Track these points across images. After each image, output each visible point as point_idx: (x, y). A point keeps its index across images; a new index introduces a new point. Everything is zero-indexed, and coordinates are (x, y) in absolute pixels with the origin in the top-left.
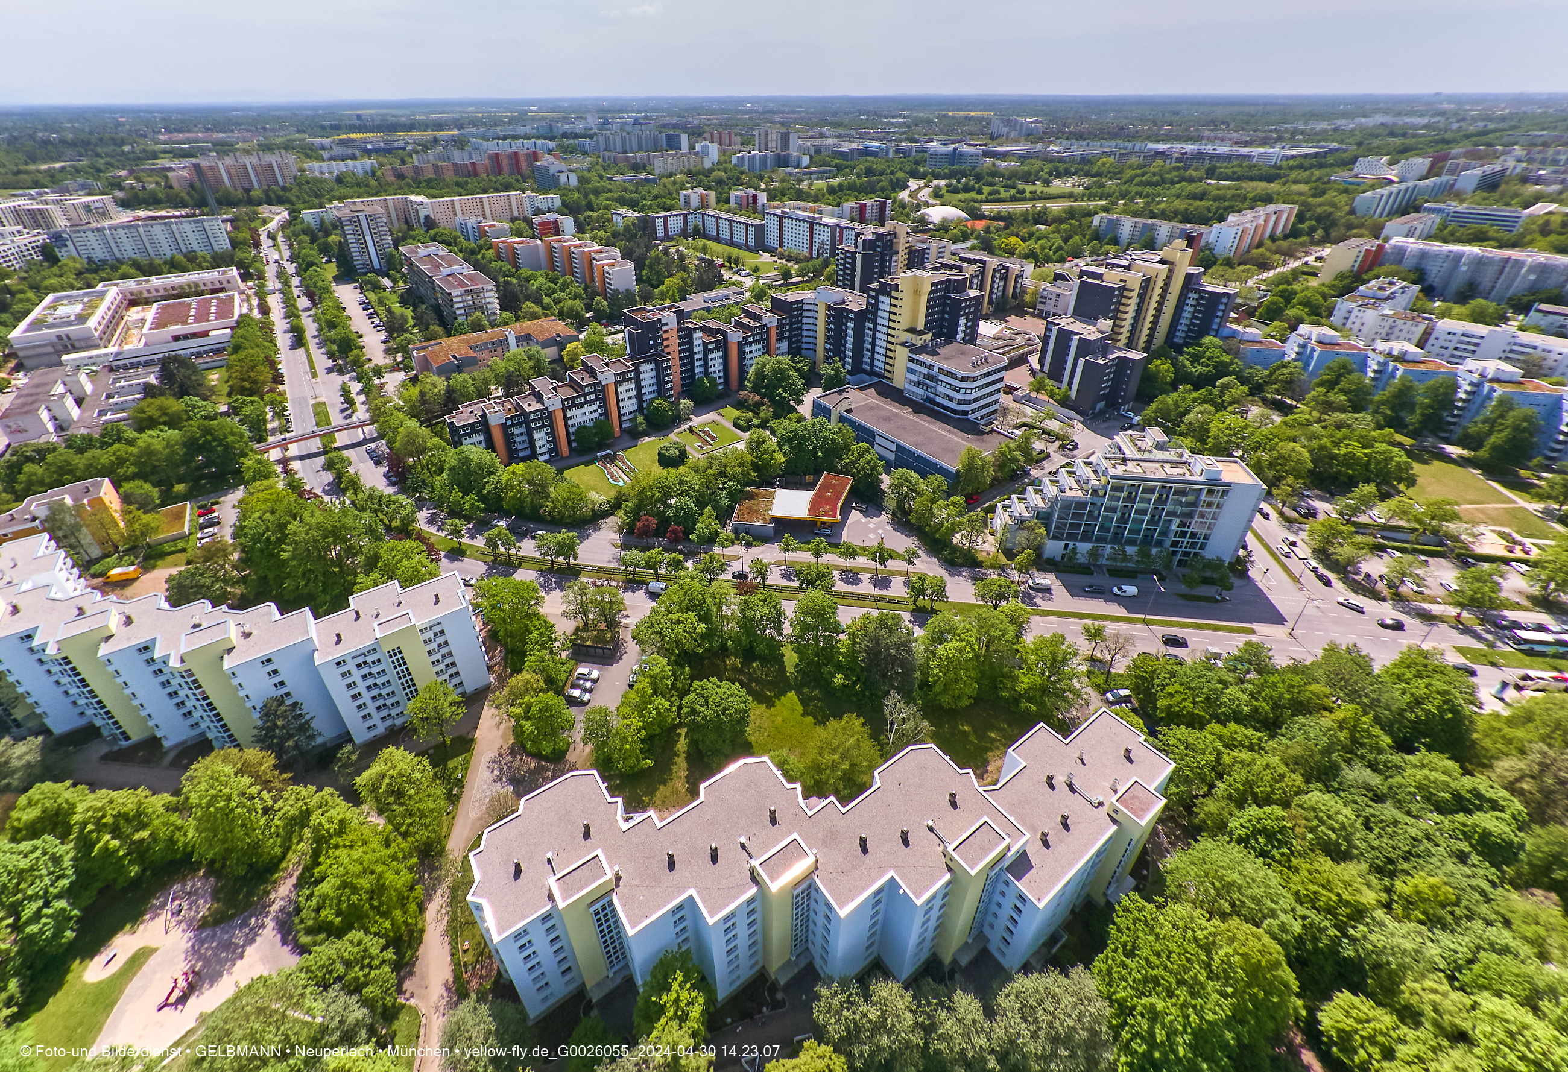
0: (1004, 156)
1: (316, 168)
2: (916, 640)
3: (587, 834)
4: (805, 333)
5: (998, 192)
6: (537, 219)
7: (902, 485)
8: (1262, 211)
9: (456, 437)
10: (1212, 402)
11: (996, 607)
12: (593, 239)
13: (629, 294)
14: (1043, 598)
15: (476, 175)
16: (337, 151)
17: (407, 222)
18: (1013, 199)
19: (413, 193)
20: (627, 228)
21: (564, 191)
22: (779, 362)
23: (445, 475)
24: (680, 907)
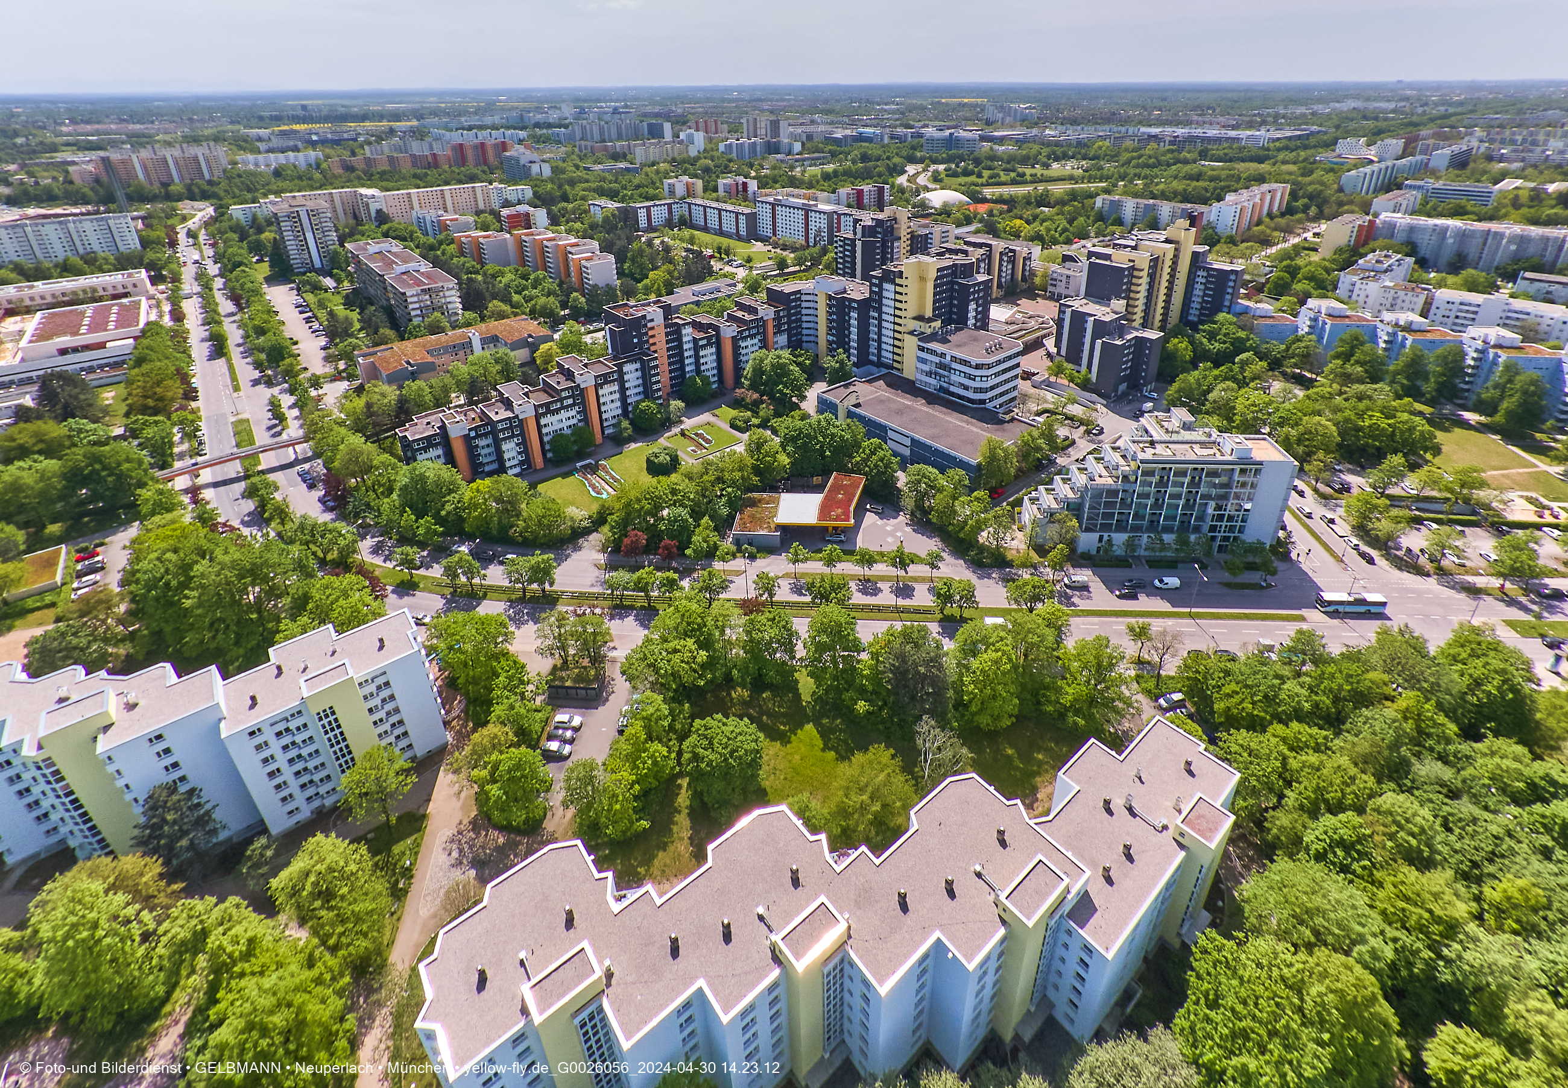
0: (1001, 140)
1: (248, 161)
2: (947, 654)
3: (570, 923)
4: (804, 325)
5: (998, 175)
6: (505, 212)
7: (919, 482)
8: (1257, 190)
9: (409, 452)
10: (1234, 379)
11: (1031, 610)
12: (569, 232)
13: (610, 291)
14: (1081, 597)
15: (436, 166)
16: (276, 142)
17: (355, 217)
18: (1014, 182)
19: (363, 186)
20: (606, 219)
21: (536, 182)
22: (779, 357)
23: (394, 496)
24: (687, 1005)
